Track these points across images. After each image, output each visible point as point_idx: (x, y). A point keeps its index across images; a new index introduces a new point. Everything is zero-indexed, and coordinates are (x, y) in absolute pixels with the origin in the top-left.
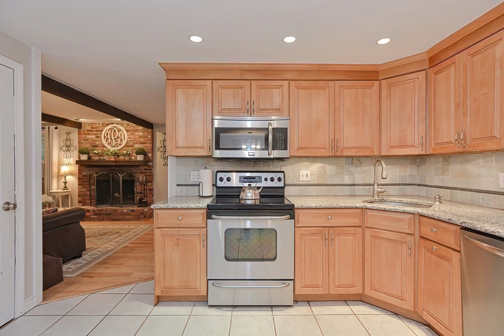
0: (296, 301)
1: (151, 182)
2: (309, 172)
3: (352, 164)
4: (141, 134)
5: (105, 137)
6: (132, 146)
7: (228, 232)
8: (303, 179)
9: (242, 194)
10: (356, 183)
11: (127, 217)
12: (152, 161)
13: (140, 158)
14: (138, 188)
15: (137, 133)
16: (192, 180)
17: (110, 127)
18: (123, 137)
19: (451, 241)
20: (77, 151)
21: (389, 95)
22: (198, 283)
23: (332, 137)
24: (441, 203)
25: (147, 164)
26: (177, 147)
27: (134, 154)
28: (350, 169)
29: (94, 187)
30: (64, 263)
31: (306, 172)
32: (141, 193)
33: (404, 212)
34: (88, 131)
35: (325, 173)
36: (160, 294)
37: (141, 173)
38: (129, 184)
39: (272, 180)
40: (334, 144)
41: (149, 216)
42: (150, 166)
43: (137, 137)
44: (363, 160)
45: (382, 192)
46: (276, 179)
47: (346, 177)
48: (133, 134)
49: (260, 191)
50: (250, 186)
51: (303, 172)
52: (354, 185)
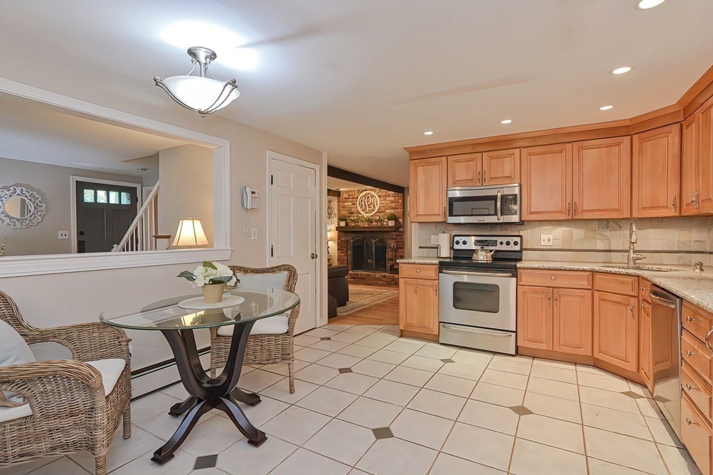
0: (517, 353)
1: (402, 248)
2: (551, 237)
3: (607, 228)
4: (392, 199)
5: (360, 204)
6: (384, 212)
7: (456, 284)
8: (544, 243)
9: (475, 255)
10: (613, 248)
11: (379, 282)
12: (403, 227)
13: (391, 223)
14: (389, 254)
15: (388, 199)
16: (432, 243)
17: (364, 193)
18: (375, 203)
19: (648, 296)
20: (337, 219)
21: (641, 151)
22: (432, 324)
23: (569, 200)
24: (703, 270)
25: (399, 230)
26: (418, 215)
27: (386, 220)
28: (605, 234)
29: (350, 252)
30: (338, 306)
31: (549, 236)
32: (392, 260)
33: (627, 275)
34: (346, 198)
35: (572, 236)
36: (403, 329)
37: (392, 239)
38: (382, 249)
39: (508, 243)
40: (572, 208)
41: (395, 283)
42: (400, 232)
43: (389, 202)
46: (512, 243)
47: (599, 242)
48: (385, 200)
49: (492, 253)
50: (482, 248)
51: (545, 237)
52: (610, 251)
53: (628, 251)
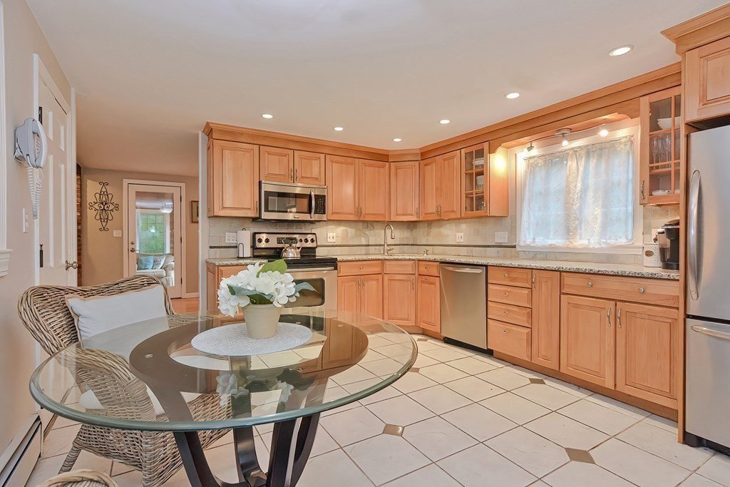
2: (334, 234)
3: (367, 228)
8: (331, 241)
9: (284, 253)
10: (370, 243)
16: (227, 242)
19: (434, 271)
23: (357, 206)
26: (224, 208)
28: (366, 232)
33: (409, 260)
35: (347, 235)
39: (307, 241)
40: (359, 211)
44: (375, 224)
45: (390, 250)
46: (310, 240)
47: (363, 239)
49: (300, 250)
50: (291, 245)
51: (330, 235)
52: (368, 245)
53: (384, 245)
